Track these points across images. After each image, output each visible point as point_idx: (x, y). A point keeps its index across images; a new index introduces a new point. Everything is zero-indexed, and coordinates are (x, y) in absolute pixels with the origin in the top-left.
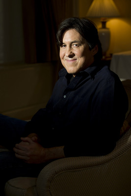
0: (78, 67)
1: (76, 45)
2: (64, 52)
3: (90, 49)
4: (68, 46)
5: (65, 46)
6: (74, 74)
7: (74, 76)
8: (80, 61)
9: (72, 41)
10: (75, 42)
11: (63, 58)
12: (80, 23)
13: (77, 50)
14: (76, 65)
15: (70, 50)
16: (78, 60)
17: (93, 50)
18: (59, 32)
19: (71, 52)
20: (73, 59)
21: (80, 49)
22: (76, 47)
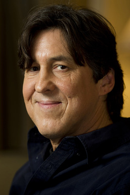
0: (63, 120)
1: (63, 67)
2: (32, 82)
3: (97, 78)
4: (43, 68)
5: (37, 69)
6: (54, 137)
8: (69, 106)
9: (53, 56)
10: (59, 59)
11: (30, 98)
12: (76, 18)
13: (64, 79)
14: (60, 115)
15: (46, 78)
16: (63, 105)
17: (101, 82)
18: (25, 35)
19: (50, 83)
20: (53, 100)
21: (72, 77)
22: (63, 72)
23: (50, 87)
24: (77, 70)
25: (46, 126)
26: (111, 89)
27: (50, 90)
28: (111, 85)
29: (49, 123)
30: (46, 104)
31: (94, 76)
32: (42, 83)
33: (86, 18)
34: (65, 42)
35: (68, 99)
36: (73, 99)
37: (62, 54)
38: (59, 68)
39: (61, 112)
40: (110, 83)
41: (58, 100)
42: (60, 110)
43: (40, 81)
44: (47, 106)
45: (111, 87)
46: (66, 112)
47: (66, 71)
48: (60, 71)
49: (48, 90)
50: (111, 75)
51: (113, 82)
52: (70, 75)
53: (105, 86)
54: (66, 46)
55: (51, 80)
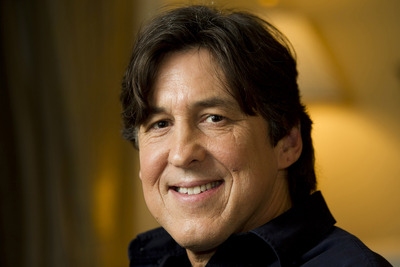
1: (217, 118)
3: (275, 137)
9: (200, 98)
10: (212, 103)
15: (189, 139)
17: (281, 143)
19: (197, 147)
20: (205, 178)
21: (236, 134)
22: (218, 126)
23: (198, 154)
24: (244, 122)
26: (298, 156)
27: (197, 162)
28: (296, 148)
31: (270, 134)
32: (182, 149)
35: (233, 173)
36: (242, 172)
37: (215, 94)
38: (210, 120)
40: (294, 145)
45: (297, 151)
48: (211, 126)
49: (194, 161)
50: (296, 132)
51: (300, 144)
52: (231, 130)
55: (198, 141)
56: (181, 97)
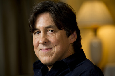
1: (52, 31)
2: (38, 39)
3: (68, 35)
4: (42, 32)
6: (50, 64)
7: (50, 69)
8: (56, 50)
9: (47, 26)
10: (50, 27)
11: (37, 47)
15: (44, 37)
16: (54, 50)
17: (70, 37)
19: (46, 39)
20: (48, 48)
21: (56, 36)
22: (52, 33)
24: (59, 32)
25: (46, 60)
26: (75, 40)
27: (46, 43)
28: (75, 38)
29: (47, 59)
30: (45, 50)
31: (67, 35)
32: (42, 39)
33: (61, 6)
34: (52, 19)
35: (55, 46)
36: (58, 46)
37: (51, 24)
38: (50, 32)
39: (52, 53)
40: (74, 37)
41: (51, 48)
42: (52, 52)
43: (41, 39)
44: (46, 51)
45: (75, 39)
46: (55, 53)
47: (53, 33)
48: (50, 33)
49: (45, 42)
50: (75, 33)
51: (76, 36)
52: (55, 35)
53: (72, 39)
54: (53, 21)
55: (46, 37)
56: (42, 25)
